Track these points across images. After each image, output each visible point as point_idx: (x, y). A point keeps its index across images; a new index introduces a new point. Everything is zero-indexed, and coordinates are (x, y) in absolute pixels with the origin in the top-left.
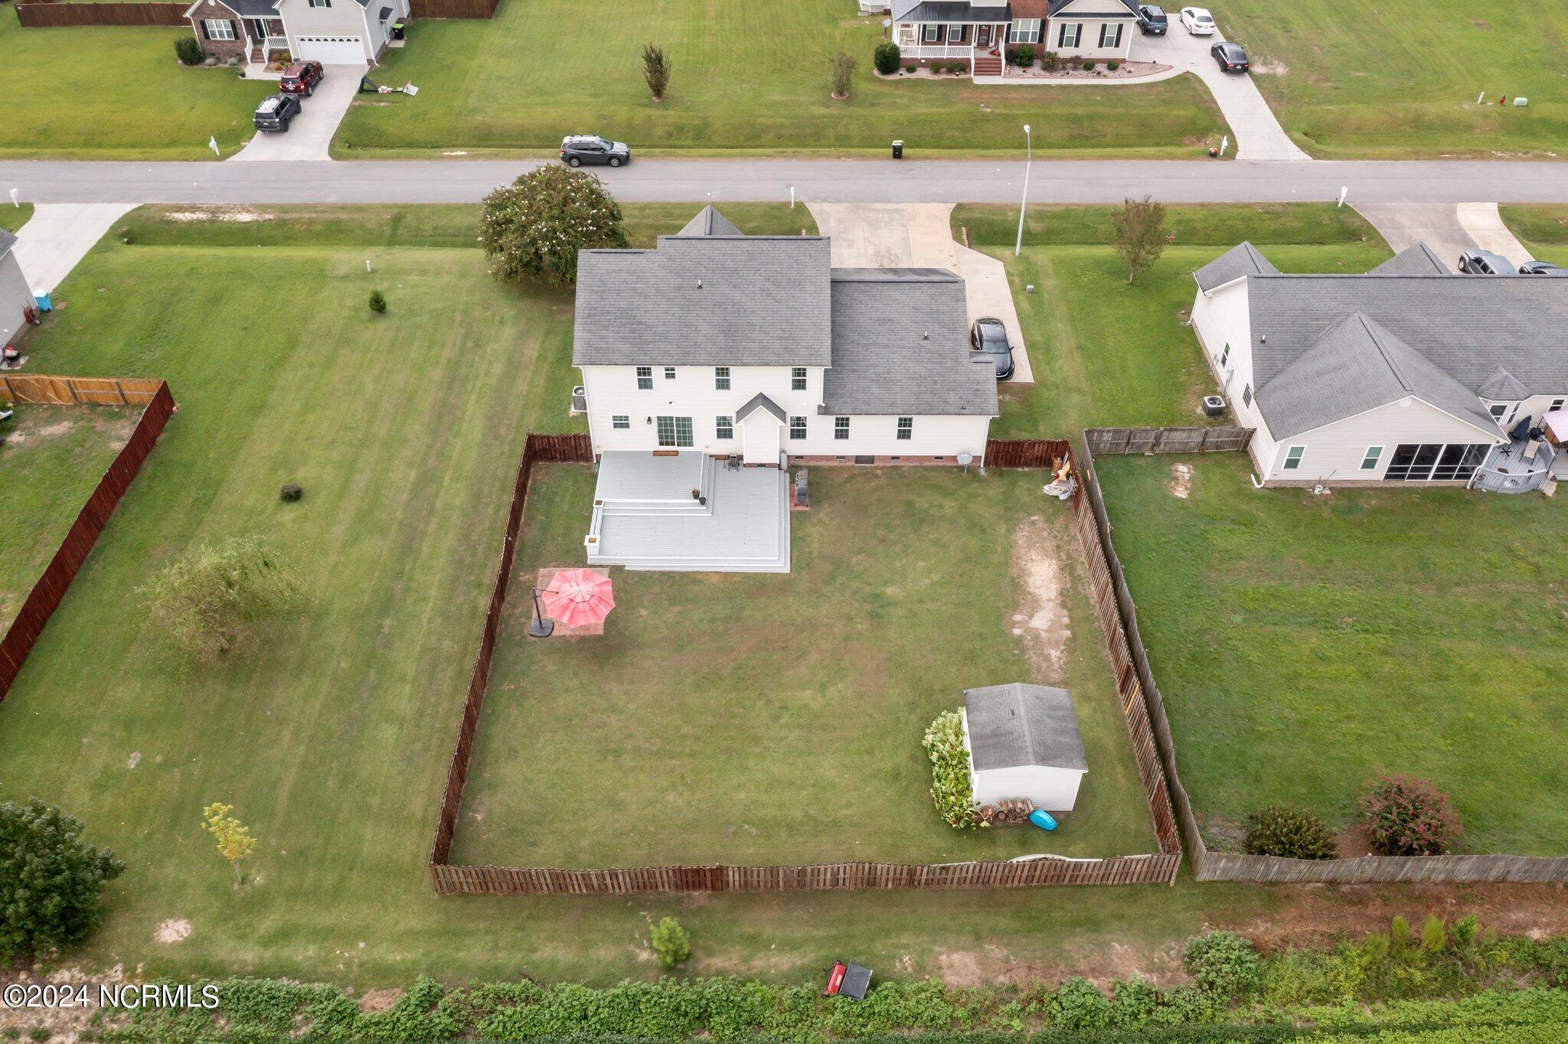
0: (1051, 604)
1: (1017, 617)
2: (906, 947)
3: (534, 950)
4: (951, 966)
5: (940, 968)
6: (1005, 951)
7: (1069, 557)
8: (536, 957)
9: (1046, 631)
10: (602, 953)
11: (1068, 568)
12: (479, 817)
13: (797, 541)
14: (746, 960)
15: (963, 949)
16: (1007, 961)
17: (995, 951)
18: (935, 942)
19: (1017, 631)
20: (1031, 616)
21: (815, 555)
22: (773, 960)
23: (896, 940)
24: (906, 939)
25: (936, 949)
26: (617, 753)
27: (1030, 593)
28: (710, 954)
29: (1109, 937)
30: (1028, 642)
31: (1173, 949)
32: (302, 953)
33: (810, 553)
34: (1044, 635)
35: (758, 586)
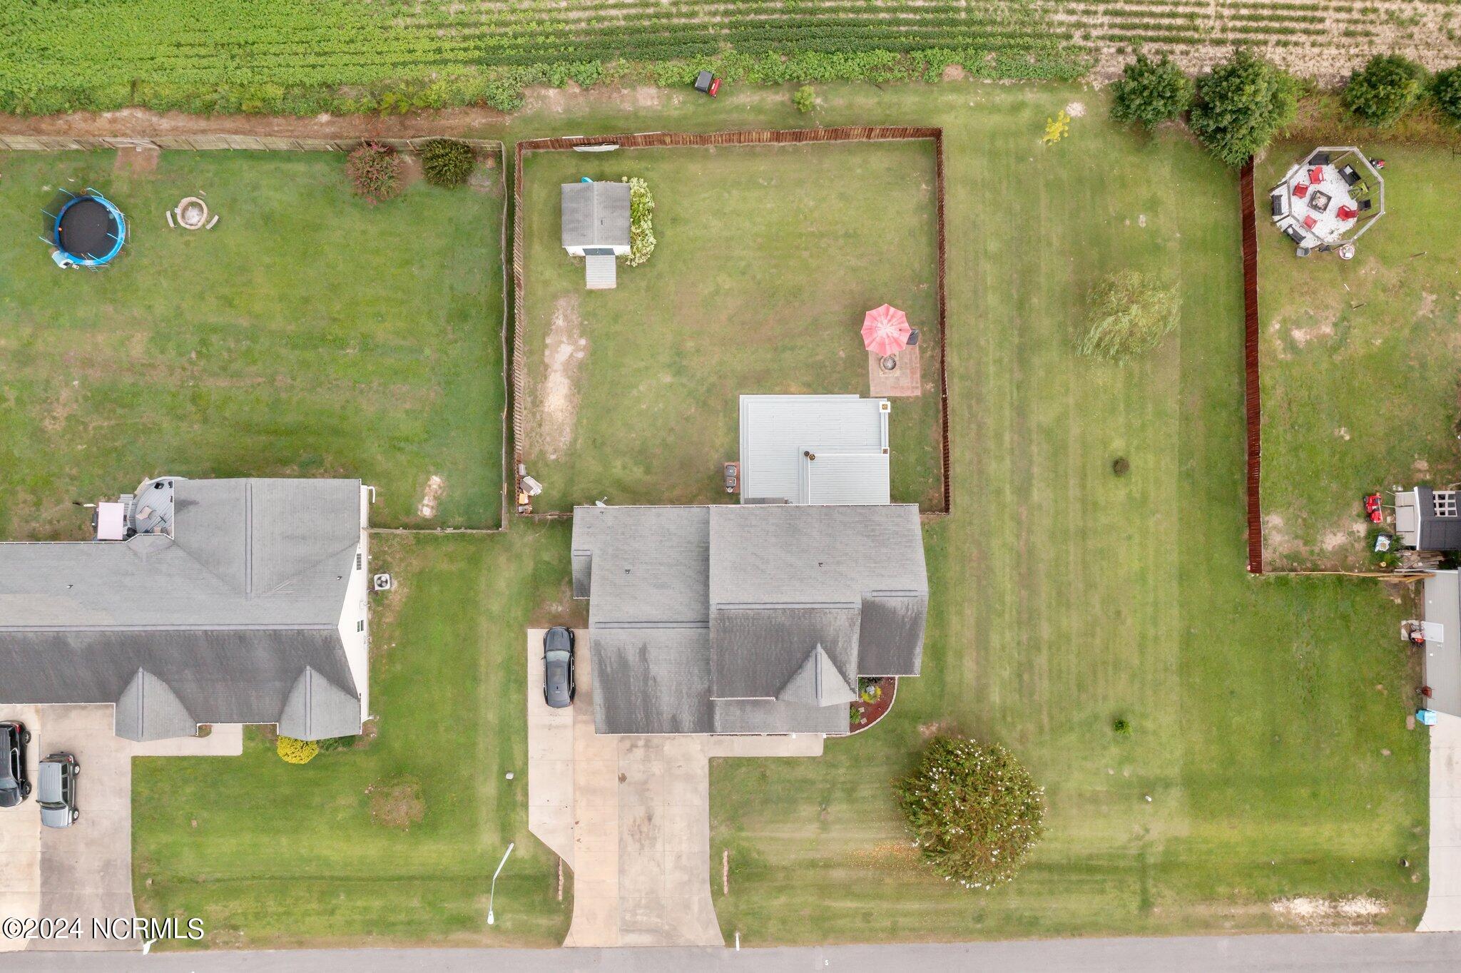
0: (555, 368)
1: (580, 355)
2: (676, 109)
3: (879, 103)
4: (652, 98)
5: (658, 97)
6: (622, 107)
7: (534, 414)
8: (876, 100)
9: (563, 342)
10: (841, 102)
11: (537, 403)
12: (924, 186)
13: (734, 429)
14: (763, 99)
15: (645, 108)
16: (622, 101)
17: (628, 107)
18: (660, 112)
19: (583, 342)
20: (571, 355)
21: (721, 414)
22: (749, 99)
23: (682, 112)
24: (676, 113)
25: (659, 108)
26: (847, 235)
27: (568, 378)
28: (783, 103)
29: (563, 116)
30: (576, 332)
31: (530, 109)
32: (1002, 98)
33: (725, 416)
34: (565, 339)
35: (763, 382)
